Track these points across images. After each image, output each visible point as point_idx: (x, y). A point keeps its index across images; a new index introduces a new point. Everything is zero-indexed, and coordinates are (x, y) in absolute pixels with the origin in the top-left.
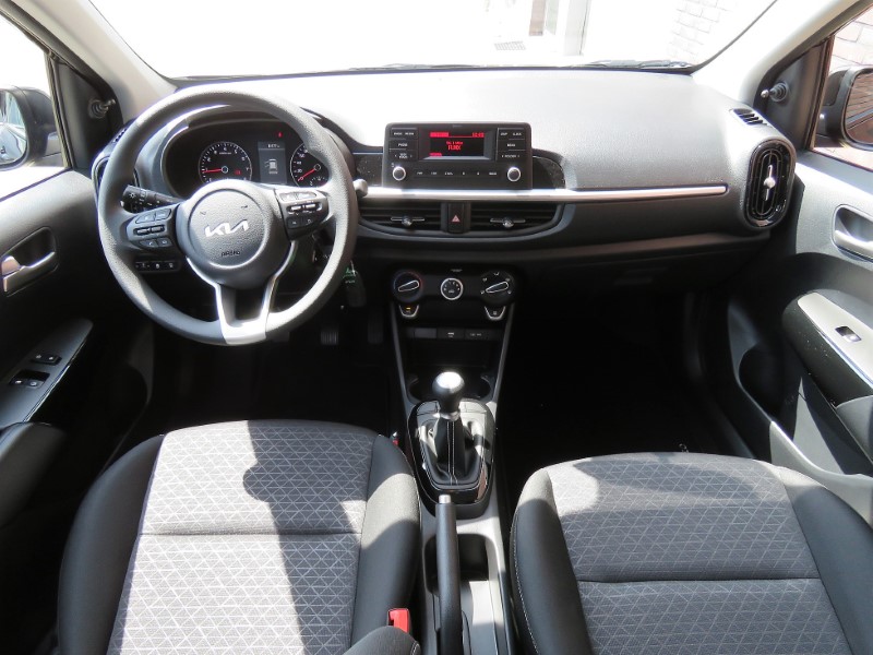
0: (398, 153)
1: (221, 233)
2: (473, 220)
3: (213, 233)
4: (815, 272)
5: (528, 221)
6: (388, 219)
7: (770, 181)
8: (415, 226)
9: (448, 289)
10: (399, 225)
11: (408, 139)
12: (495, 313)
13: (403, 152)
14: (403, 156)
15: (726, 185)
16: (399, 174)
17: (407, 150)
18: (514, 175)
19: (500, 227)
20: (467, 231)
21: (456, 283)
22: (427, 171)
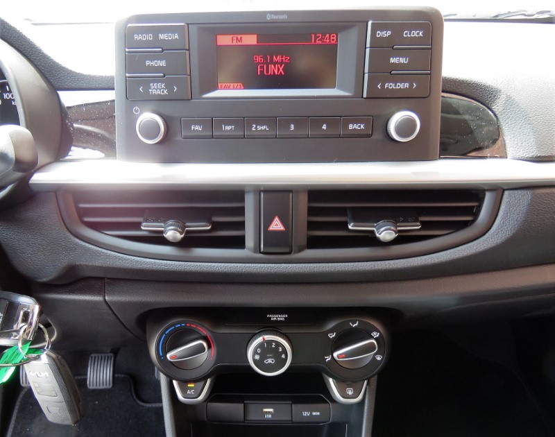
0: (146, 82)
2: (311, 225)
5: (425, 225)
6: (137, 226)
8: (190, 241)
9: (263, 356)
10: (158, 239)
11: (165, 50)
12: (350, 393)
13: (156, 79)
14: (158, 89)
16: (150, 130)
17: (165, 76)
18: (406, 127)
19: (370, 240)
20: (301, 250)
21: (279, 345)
22: (211, 123)
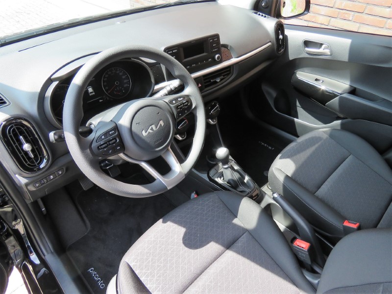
1: (151, 131)
2: (205, 83)
3: (147, 132)
4: (295, 65)
7: (281, 37)
15: (270, 42)
18: (218, 58)
19: (216, 82)
